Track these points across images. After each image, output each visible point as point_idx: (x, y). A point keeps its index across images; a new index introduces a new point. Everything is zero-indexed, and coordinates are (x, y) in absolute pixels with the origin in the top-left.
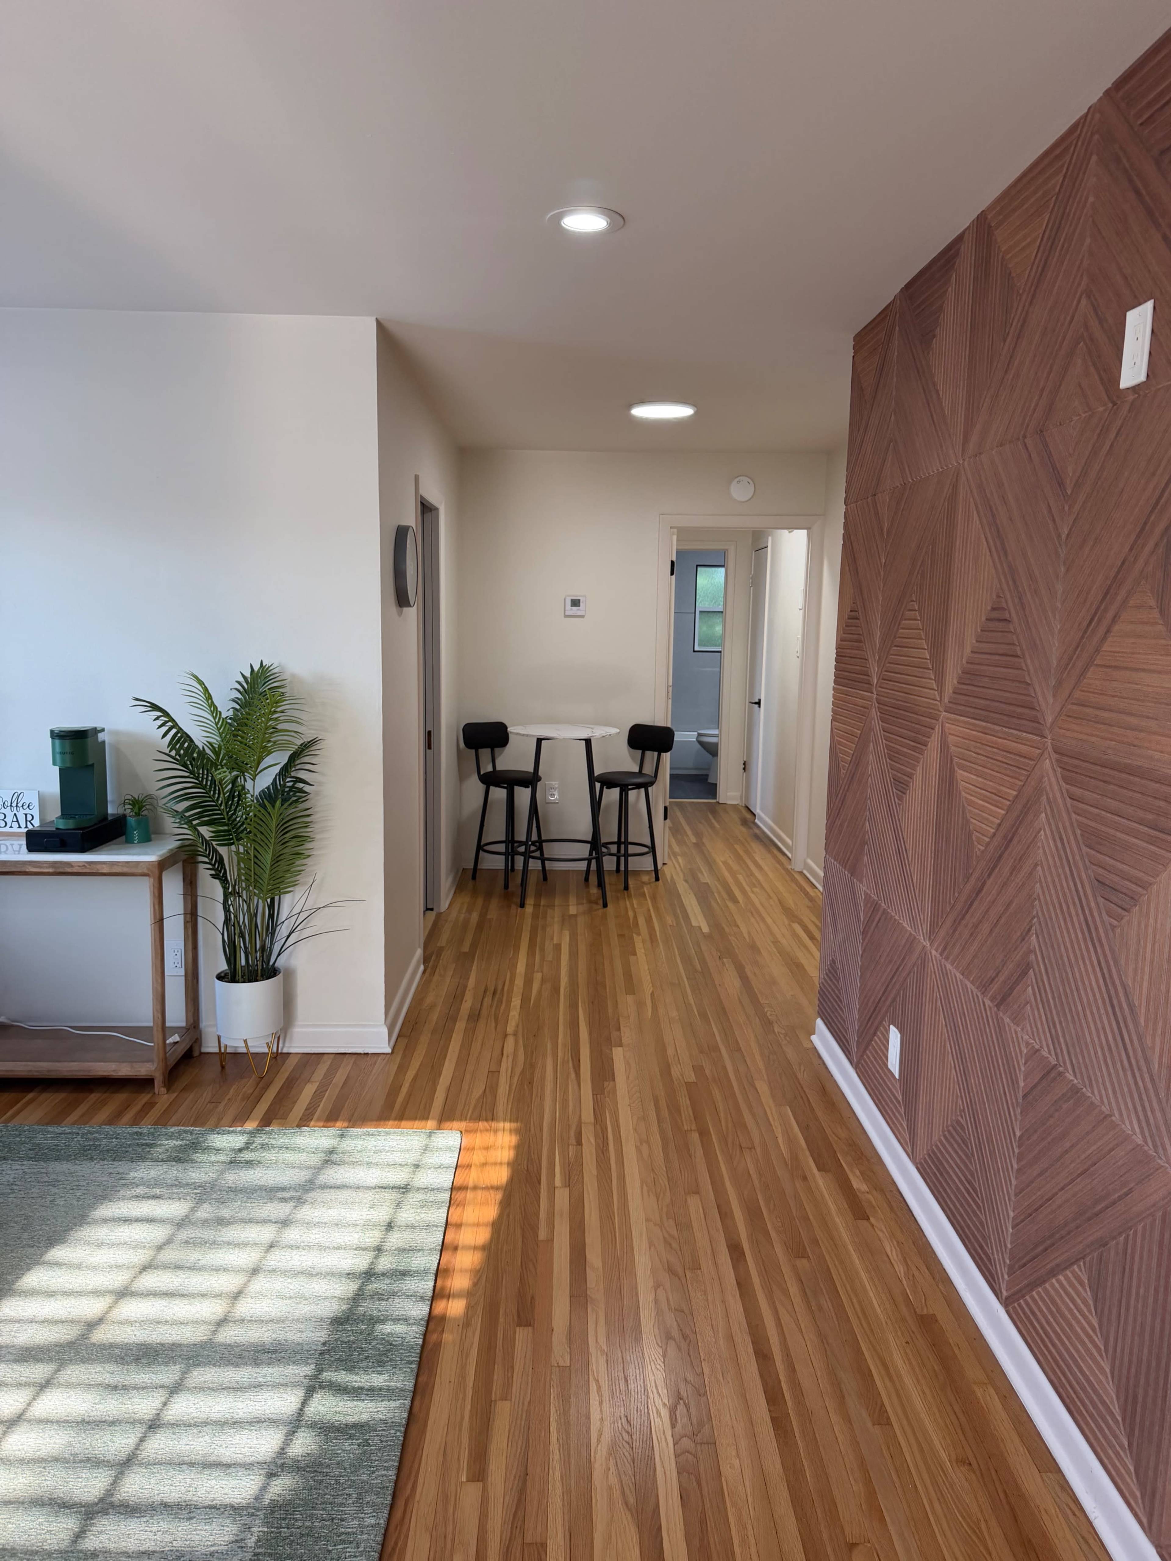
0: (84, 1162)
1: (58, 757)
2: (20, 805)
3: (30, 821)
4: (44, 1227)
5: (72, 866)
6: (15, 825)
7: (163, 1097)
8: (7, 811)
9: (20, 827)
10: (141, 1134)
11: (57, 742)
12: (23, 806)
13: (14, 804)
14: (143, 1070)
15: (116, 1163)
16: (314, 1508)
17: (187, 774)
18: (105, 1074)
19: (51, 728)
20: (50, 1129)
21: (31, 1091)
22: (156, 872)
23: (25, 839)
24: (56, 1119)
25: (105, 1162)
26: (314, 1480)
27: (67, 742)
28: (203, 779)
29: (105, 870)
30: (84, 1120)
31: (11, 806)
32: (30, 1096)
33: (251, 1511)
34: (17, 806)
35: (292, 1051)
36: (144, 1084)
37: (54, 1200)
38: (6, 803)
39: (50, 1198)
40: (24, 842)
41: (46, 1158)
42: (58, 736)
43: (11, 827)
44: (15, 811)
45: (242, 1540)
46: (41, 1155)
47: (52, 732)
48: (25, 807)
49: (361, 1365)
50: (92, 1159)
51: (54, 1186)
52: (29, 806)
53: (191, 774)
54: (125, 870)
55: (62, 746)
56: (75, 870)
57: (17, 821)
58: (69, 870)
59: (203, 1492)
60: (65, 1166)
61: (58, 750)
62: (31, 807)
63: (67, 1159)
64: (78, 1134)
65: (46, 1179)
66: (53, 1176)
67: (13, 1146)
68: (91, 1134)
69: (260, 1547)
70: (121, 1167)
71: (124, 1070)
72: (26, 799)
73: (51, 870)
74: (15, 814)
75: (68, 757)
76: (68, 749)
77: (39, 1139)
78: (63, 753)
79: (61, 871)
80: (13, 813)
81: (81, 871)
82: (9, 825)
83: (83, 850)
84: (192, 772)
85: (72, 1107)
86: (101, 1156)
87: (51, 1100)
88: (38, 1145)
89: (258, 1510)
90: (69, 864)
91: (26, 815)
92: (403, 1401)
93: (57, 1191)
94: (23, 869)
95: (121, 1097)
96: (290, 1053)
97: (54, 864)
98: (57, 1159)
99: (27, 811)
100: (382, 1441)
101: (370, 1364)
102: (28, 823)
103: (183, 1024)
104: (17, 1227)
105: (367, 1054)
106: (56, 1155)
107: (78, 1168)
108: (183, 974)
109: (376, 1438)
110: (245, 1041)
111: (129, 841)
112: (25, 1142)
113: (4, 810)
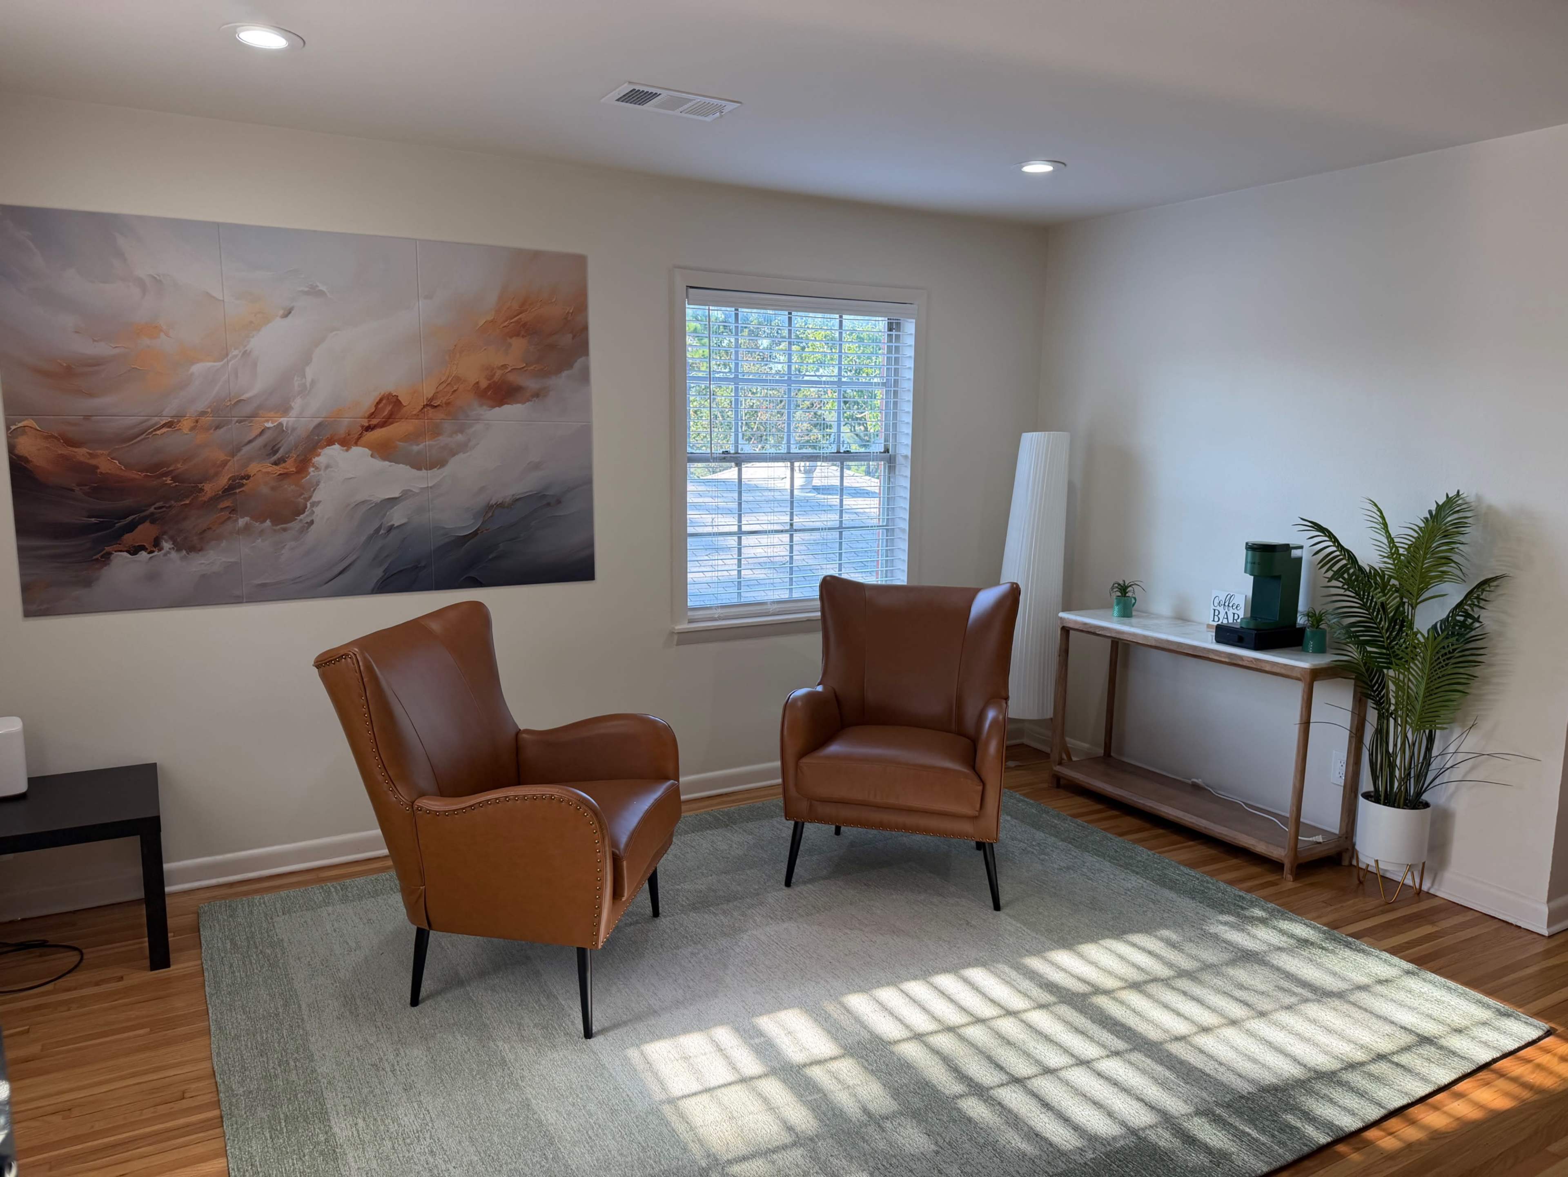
0: (1187, 899)
1: (1249, 565)
2: (1231, 605)
3: (1236, 620)
4: (1126, 924)
5: (1243, 660)
6: (1225, 621)
7: (1289, 883)
8: (1221, 609)
10: (1243, 898)
11: (1250, 553)
13: (1227, 604)
14: (1277, 853)
15: (1208, 909)
16: (1144, 1169)
17: (1353, 595)
19: (1247, 541)
20: (1182, 868)
21: (1193, 841)
22: (1308, 679)
23: (1214, 630)
24: (1192, 865)
25: (1201, 905)
26: (1160, 1157)
27: (1258, 553)
28: (1367, 601)
29: (1268, 668)
30: (1211, 874)
31: (1224, 605)
32: (1191, 843)
33: (1104, 1142)
34: (1228, 606)
35: (1438, 894)
37: (1146, 911)
38: (1221, 602)
39: (1145, 909)
40: (1214, 634)
41: (1163, 885)
42: (1253, 548)
44: (1227, 610)
45: (1085, 1151)
46: (1163, 882)
47: (1247, 544)
48: (1234, 607)
49: (1264, 1122)
50: (1193, 898)
51: (1154, 903)
52: (1237, 607)
53: (1357, 595)
54: (1283, 671)
55: (1253, 557)
56: (1244, 663)
57: (1227, 618)
58: (1241, 663)
59: (1087, 1113)
60: (1172, 895)
61: (1249, 559)
63: (1178, 891)
64: (1198, 879)
65: (1153, 897)
66: (1159, 897)
67: (1149, 868)
68: (1208, 882)
69: (1092, 1162)
70: (1209, 912)
71: (1261, 847)
72: (1235, 601)
73: (1227, 660)
74: (1226, 613)
75: (1256, 566)
76: (1257, 561)
77: (1170, 872)
78: (1253, 563)
79: (1234, 663)
80: (1225, 611)
81: (1248, 665)
82: (1221, 621)
83: (1257, 648)
84: (1357, 594)
85: (1213, 860)
86: (1201, 900)
87: (1201, 851)
88: (1165, 874)
89: (1109, 1145)
90: (1241, 658)
91: (1234, 614)
92: (1271, 1161)
93: (1153, 907)
94: (1208, 656)
95: (1255, 870)
96: (1437, 896)
97: (1230, 655)
98: (1171, 888)
99: (1235, 611)
100: (1230, 1170)
101: (1272, 1126)
103: (1337, 832)
104: (1110, 916)
106: (1173, 885)
107: (1179, 899)
108: (1343, 784)
109: (1228, 1166)
110: (1377, 861)
111: (1305, 650)
112: (1158, 869)
113: (1218, 608)
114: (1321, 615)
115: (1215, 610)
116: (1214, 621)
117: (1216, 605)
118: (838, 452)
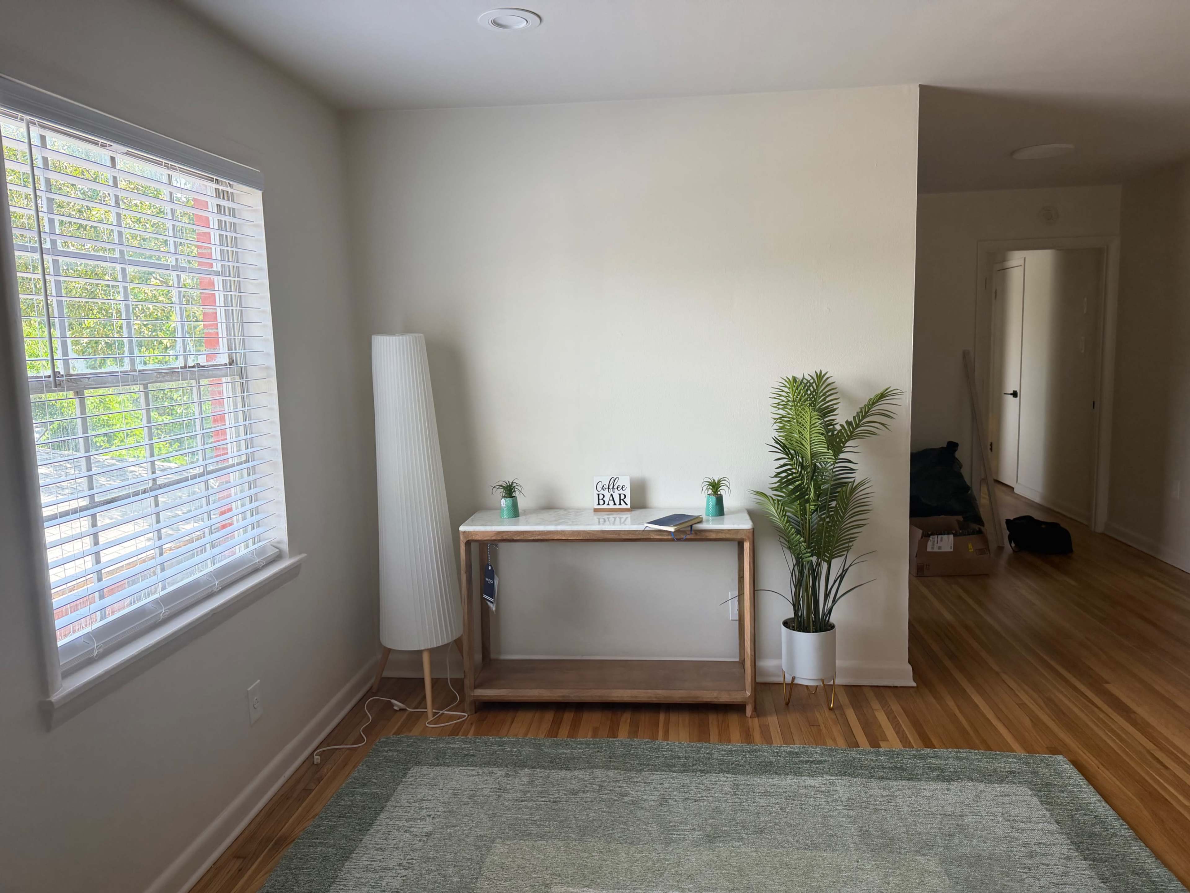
2: (615, 487)
3: (623, 500)
6: (612, 503)
7: (751, 720)
8: (606, 492)
9: (615, 504)
12: (617, 488)
13: (611, 487)
18: (708, 700)
31: (609, 488)
34: (613, 488)
36: (738, 708)
38: (605, 486)
43: (608, 504)
44: (612, 492)
48: (619, 489)
52: (622, 488)
57: (613, 500)
62: (624, 489)
71: (723, 697)
72: (620, 483)
74: (612, 495)
80: (610, 494)
82: (606, 503)
91: (620, 495)
94: (648, 537)
99: (621, 492)
102: (622, 501)
105: (896, 687)
113: (602, 492)
114: (719, 481)
115: (599, 495)
116: (599, 504)
117: (599, 489)
118: (185, 367)
